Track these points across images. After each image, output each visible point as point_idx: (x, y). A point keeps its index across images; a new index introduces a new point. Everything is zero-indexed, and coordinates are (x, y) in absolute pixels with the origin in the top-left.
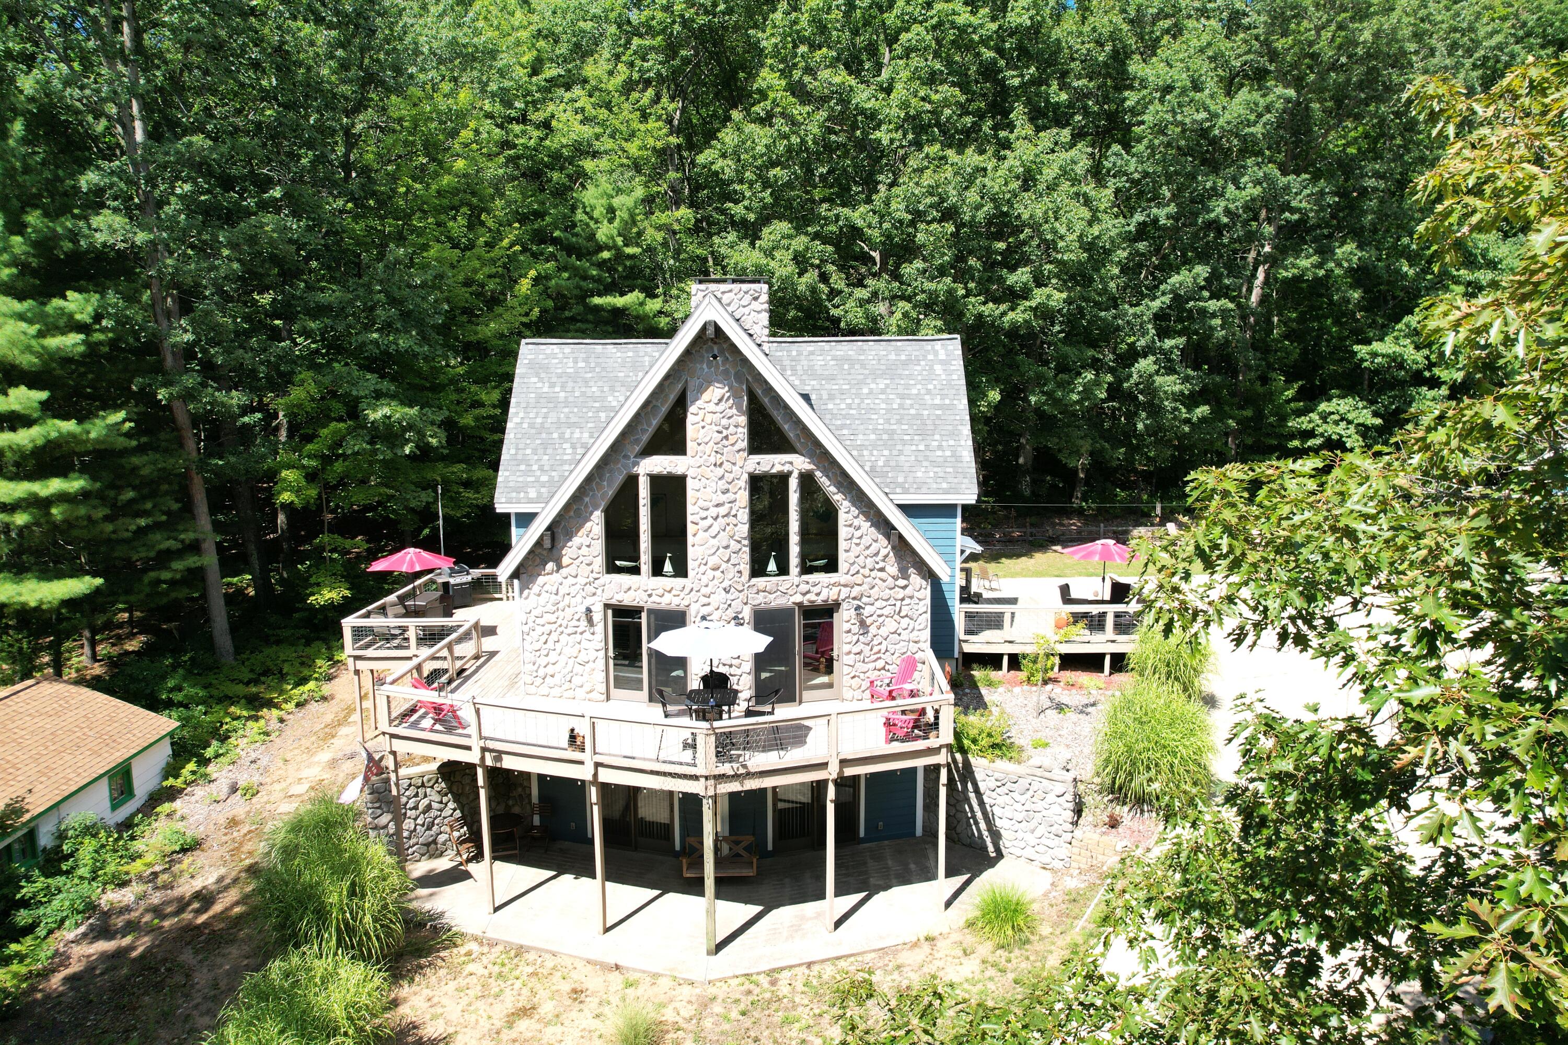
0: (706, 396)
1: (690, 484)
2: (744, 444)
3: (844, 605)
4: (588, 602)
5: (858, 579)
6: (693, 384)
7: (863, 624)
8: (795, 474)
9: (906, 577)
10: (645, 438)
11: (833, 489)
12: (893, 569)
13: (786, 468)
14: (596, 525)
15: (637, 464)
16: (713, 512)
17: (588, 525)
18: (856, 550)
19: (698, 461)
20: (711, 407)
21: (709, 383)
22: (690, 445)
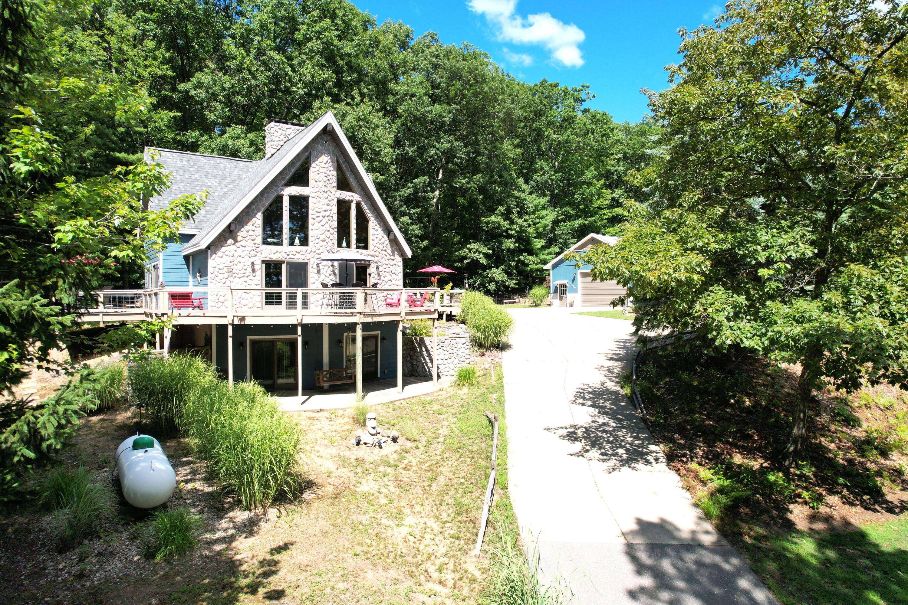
0: (320, 159)
1: (311, 200)
2: (335, 184)
3: (372, 265)
4: (252, 259)
5: (377, 254)
6: (314, 153)
7: (379, 274)
8: (354, 202)
9: (394, 255)
10: (288, 177)
11: (368, 211)
12: (389, 251)
13: (351, 198)
14: (258, 220)
15: (283, 190)
16: (323, 214)
17: (254, 220)
18: (376, 240)
19: (315, 190)
20: (323, 165)
21: (322, 154)
22: (311, 182)
